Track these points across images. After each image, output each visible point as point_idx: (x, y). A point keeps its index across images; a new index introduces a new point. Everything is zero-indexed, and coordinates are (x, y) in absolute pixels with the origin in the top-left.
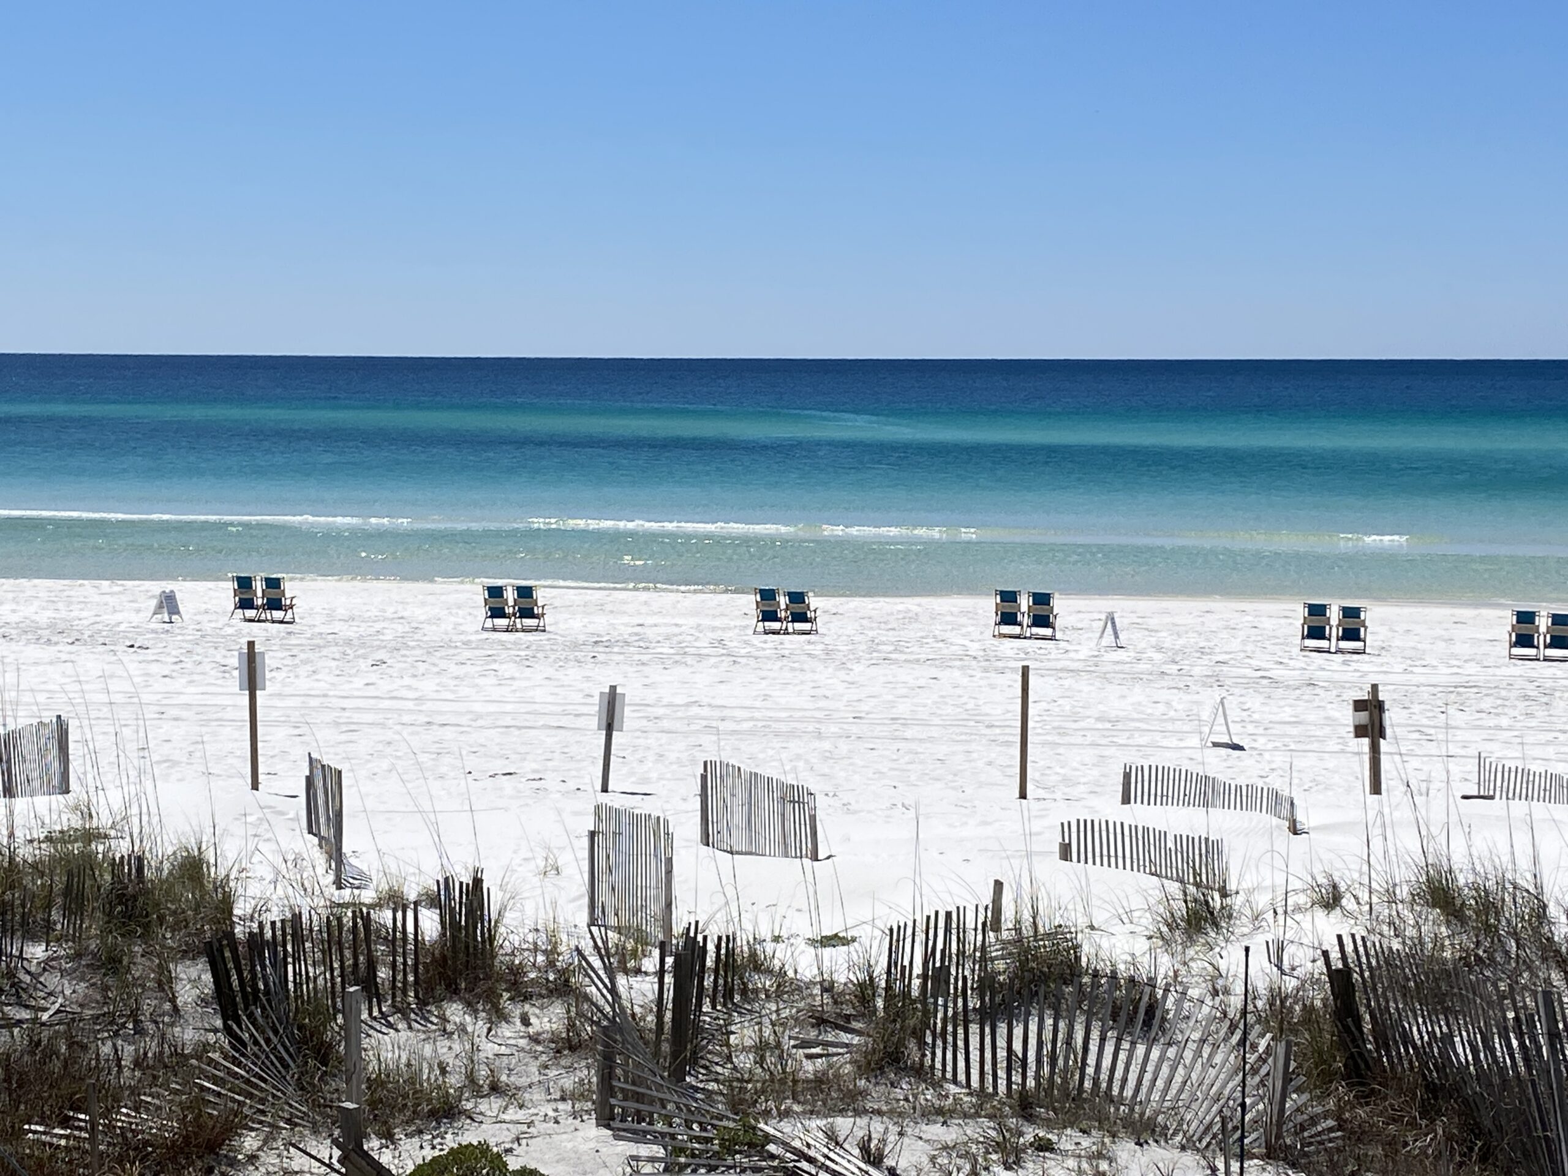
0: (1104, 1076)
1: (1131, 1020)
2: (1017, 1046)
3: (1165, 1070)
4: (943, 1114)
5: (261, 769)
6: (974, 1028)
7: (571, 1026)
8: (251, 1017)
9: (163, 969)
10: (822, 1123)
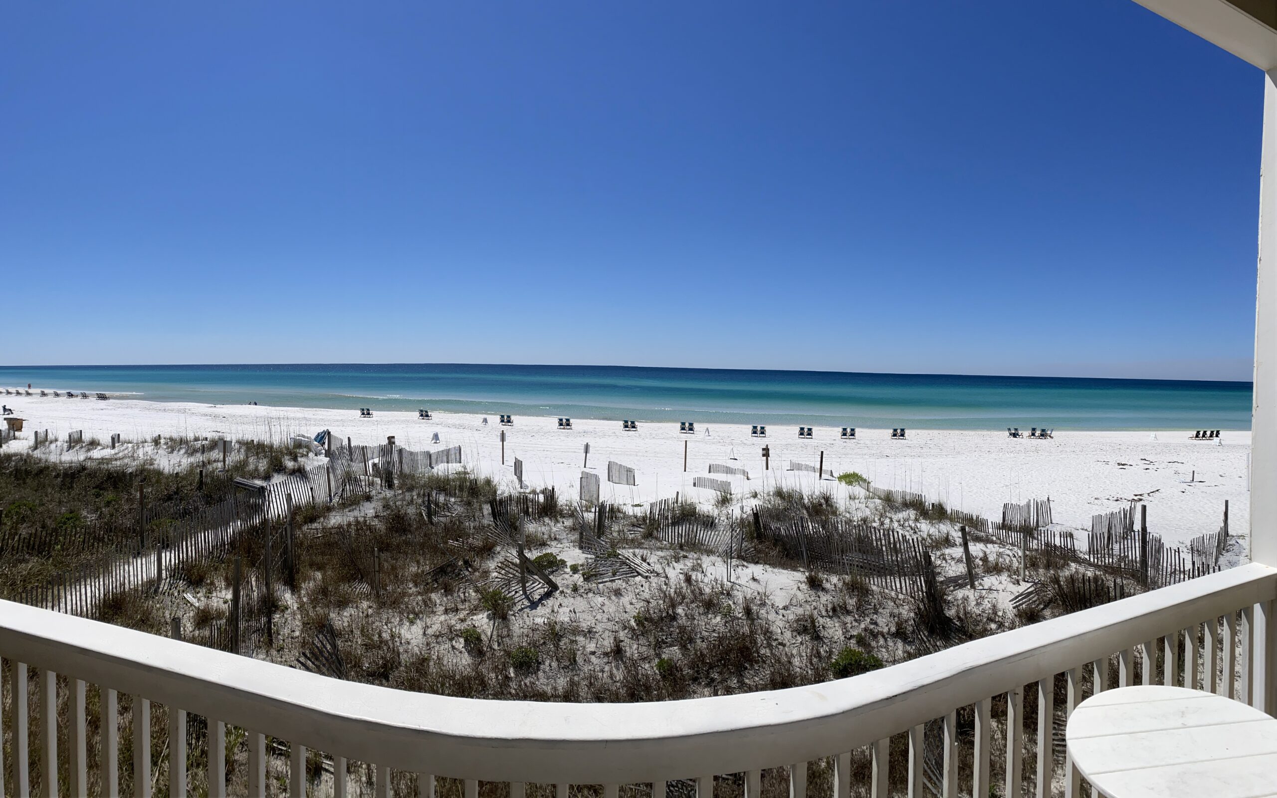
0: (701, 539)
1: (707, 525)
2: (680, 532)
3: (715, 537)
4: (661, 549)
5: (505, 460)
6: (670, 527)
7: (574, 525)
8: (499, 519)
9: (480, 506)
10: (632, 550)
